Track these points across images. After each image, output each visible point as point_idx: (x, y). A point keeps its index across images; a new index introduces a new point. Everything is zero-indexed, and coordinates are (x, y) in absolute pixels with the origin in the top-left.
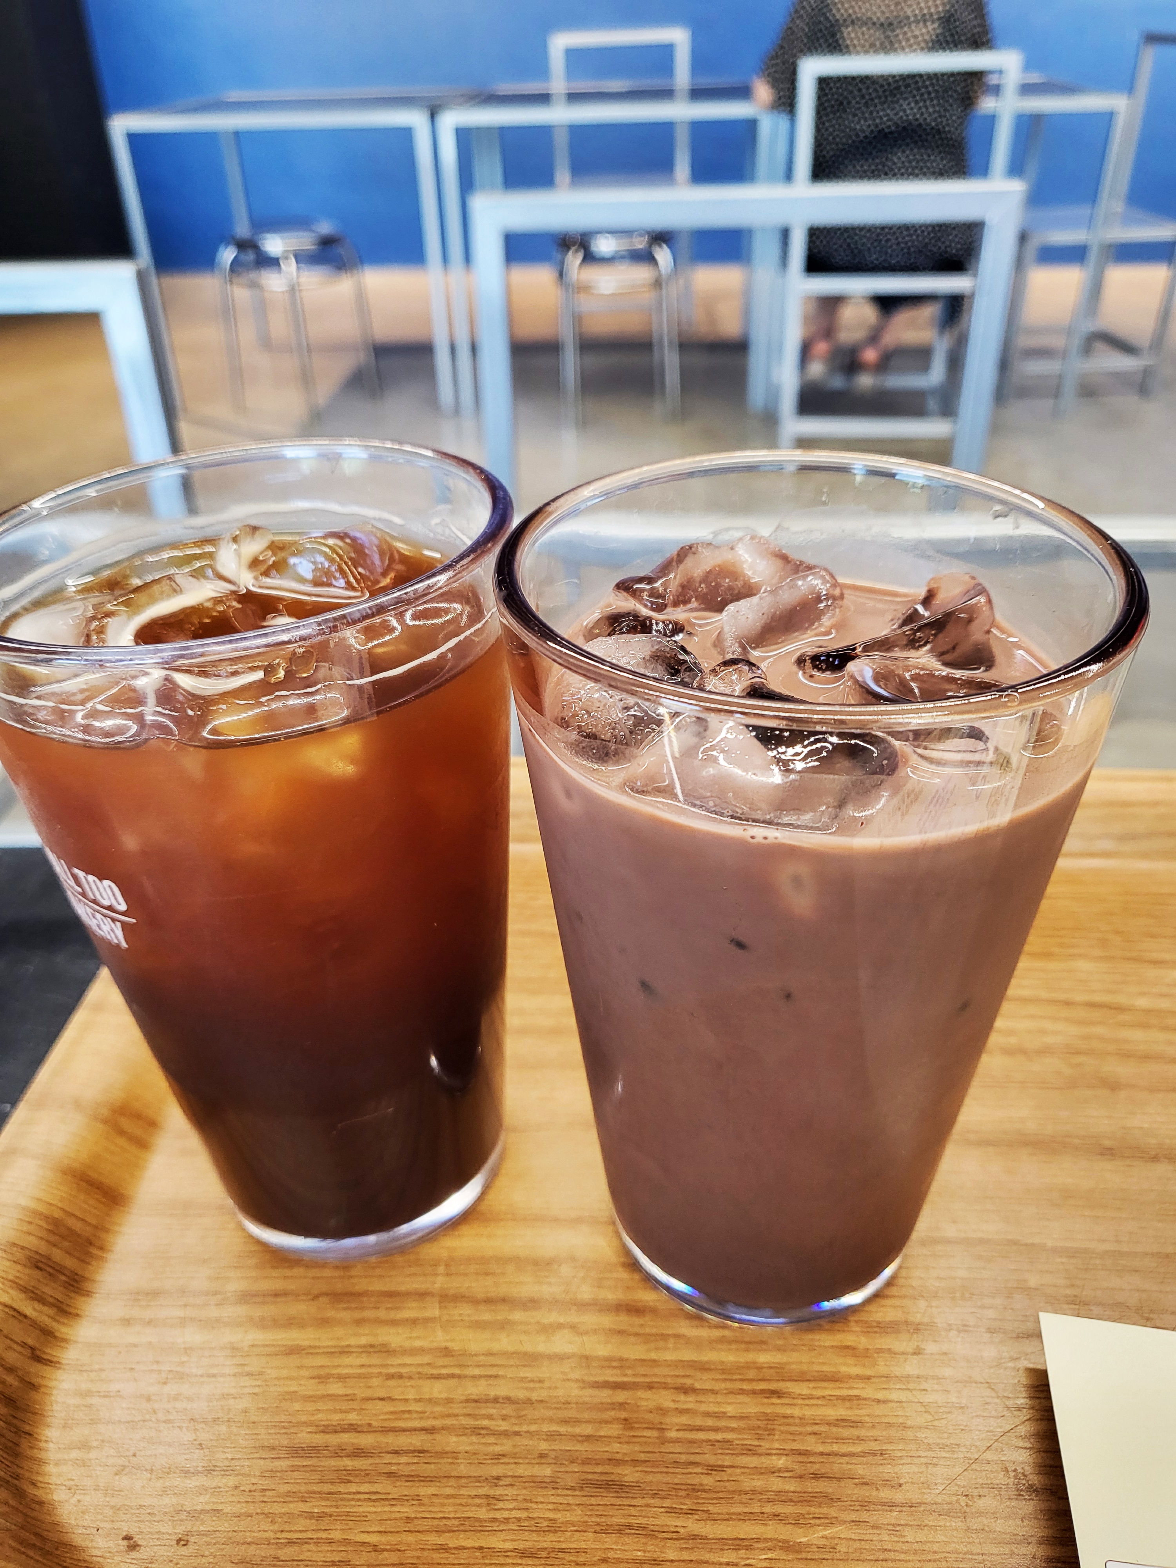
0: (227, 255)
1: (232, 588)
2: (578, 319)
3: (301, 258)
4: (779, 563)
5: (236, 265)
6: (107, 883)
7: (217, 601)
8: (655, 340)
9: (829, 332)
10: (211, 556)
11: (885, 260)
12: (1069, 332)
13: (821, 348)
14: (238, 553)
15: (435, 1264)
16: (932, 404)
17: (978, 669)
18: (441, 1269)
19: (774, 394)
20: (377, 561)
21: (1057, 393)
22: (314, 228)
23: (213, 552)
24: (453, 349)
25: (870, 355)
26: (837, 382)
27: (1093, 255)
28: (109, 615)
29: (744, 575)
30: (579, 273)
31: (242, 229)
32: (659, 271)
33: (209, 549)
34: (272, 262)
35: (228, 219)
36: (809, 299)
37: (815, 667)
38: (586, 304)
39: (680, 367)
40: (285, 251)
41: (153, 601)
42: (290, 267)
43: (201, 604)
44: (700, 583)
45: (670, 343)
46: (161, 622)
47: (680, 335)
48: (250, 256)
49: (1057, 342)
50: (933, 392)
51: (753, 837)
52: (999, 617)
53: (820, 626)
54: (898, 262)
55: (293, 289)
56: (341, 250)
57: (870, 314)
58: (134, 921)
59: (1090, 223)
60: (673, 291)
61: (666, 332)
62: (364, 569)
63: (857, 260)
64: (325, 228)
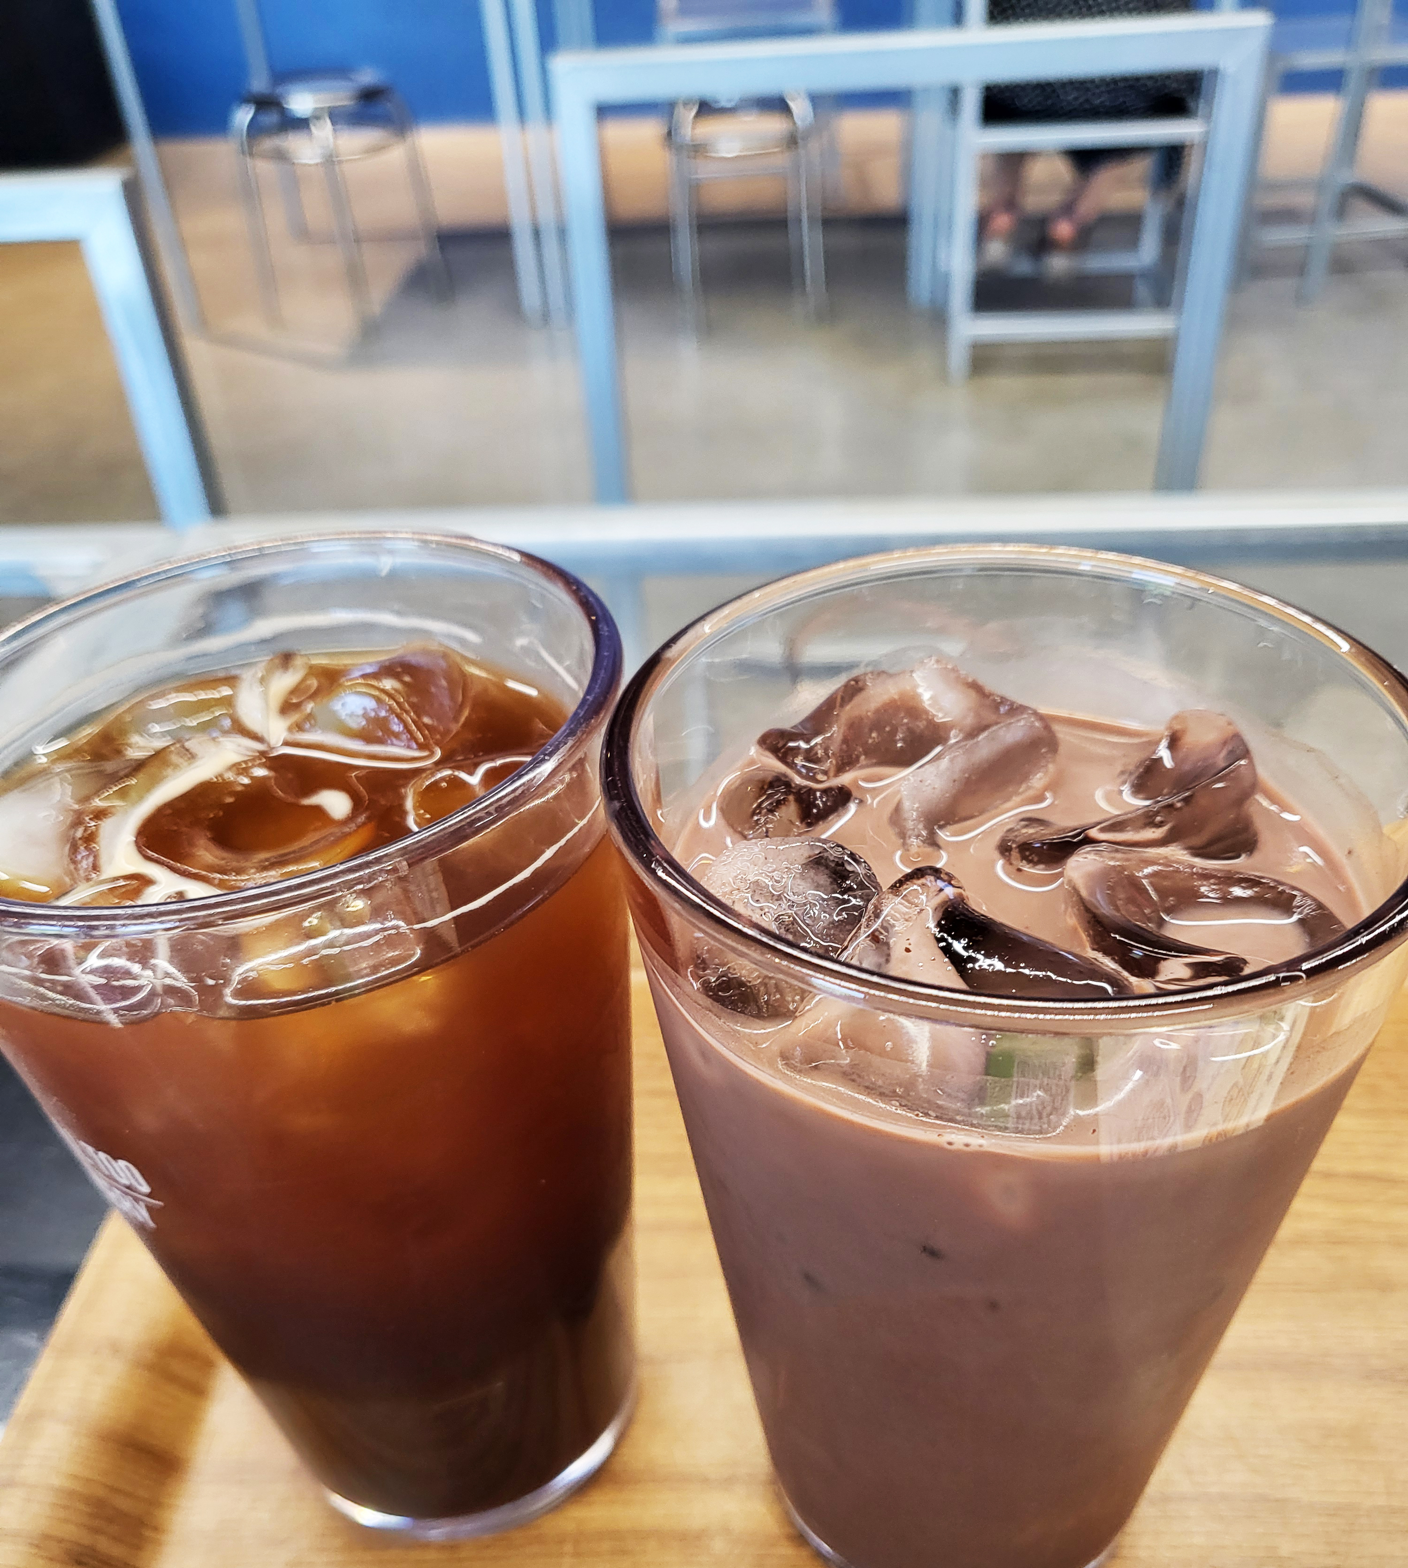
0: (243, 116)
1: (260, 747)
2: (694, 188)
3: (337, 117)
4: (973, 694)
5: (255, 130)
6: (122, 1163)
7: (241, 768)
8: (791, 215)
9: (1010, 203)
10: (228, 702)
11: (1087, 101)
12: (1320, 186)
13: (1002, 221)
14: (265, 695)
15: (561, 1540)
16: (1142, 291)
17: (1238, 857)
18: (568, 1548)
19: (943, 283)
20: (447, 702)
21: (1301, 269)
22: (353, 77)
23: (231, 696)
24: (537, 234)
25: (1064, 230)
26: (1024, 267)
27: (1353, 82)
28: (100, 815)
29: (927, 712)
30: (693, 128)
31: (259, 84)
32: (794, 123)
33: (226, 691)
34: (301, 124)
35: (240, 68)
36: (984, 157)
37: (1024, 858)
38: (704, 171)
39: (825, 252)
40: (316, 109)
41: (154, 782)
42: (324, 131)
43: (221, 775)
44: (871, 731)
45: (811, 218)
46: (169, 811)
47: (824, 209)
48: (271, 118)
49: (1304, 200)
50: (1145, 274)
51: (950, 1144)
52: (1263, 773)
53: (1029, 788)
54: (1102, 102)
55: (330, 160)
56: (388, 106)
57: (1063, 170)
58: (161, 1203)
59: (1349, 41)
60: (814, 148)
61: (804, 205)
62: (431, 717)
63: (1049, 102)
64: (368, 77)
